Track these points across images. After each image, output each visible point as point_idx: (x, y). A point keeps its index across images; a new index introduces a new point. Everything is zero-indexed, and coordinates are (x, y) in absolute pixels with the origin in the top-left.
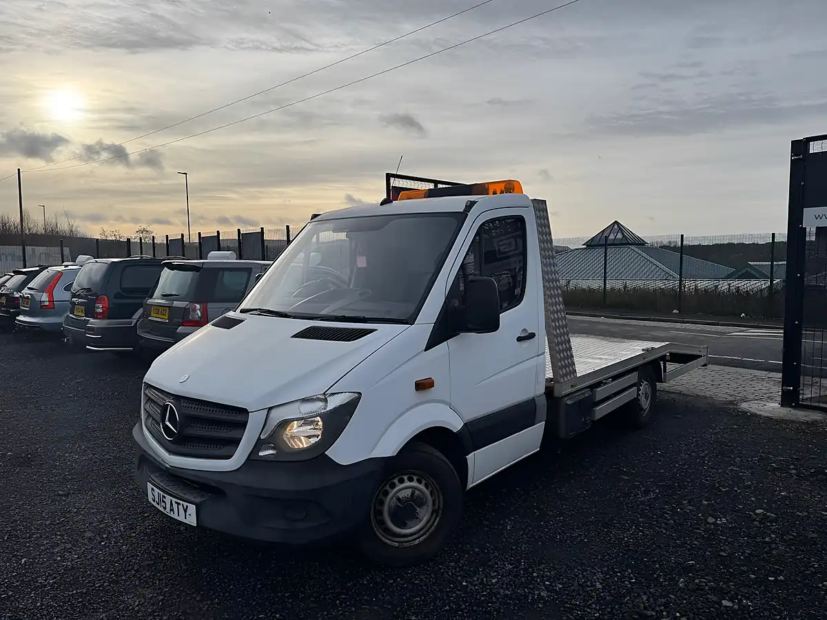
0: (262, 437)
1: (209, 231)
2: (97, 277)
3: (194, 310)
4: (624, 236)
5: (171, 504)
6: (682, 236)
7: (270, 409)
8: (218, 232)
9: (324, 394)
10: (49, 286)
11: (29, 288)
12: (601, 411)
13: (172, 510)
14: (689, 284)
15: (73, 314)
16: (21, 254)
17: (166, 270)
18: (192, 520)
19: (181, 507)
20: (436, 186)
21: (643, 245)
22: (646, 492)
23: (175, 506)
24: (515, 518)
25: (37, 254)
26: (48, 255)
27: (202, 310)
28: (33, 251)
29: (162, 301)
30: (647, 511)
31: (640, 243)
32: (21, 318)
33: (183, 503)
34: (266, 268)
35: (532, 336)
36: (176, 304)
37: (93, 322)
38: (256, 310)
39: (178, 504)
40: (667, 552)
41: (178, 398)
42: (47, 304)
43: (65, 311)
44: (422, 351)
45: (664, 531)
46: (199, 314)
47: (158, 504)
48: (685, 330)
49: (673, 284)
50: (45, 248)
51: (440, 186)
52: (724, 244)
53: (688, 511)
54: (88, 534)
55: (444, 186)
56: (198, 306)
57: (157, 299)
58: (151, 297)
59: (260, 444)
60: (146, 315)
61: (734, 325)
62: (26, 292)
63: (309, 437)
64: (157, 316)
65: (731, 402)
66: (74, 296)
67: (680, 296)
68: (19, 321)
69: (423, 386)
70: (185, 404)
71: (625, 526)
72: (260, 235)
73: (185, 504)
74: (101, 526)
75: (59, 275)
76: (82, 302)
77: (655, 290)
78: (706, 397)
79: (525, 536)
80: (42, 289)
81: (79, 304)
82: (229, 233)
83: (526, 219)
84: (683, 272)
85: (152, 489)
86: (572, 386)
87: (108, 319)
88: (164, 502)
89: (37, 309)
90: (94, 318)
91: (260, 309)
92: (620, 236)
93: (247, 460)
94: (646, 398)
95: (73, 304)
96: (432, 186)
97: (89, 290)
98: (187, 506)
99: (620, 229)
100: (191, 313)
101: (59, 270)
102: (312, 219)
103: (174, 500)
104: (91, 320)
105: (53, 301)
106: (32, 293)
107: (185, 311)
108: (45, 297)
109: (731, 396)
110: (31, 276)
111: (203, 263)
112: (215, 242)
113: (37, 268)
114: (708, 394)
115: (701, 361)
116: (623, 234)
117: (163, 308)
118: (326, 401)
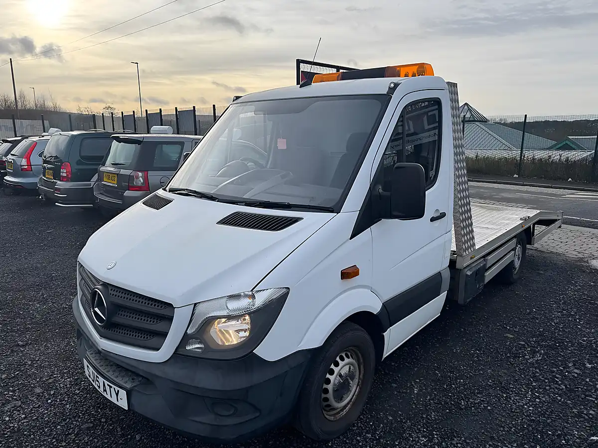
0: (189, 332)
1: (153, 109)
2: (62, 146)
3: (137, 177)
4: (472, 115)
5: (104, 385)
6: (526, 116)
7: (195, 304)
8: (160, 109)
9: (252, 290)
10: (27, 154)
11: (12, 155)
12: (489, 275)
13: (105, 390)
14: (528, 154)
15: (45, 176)
16: (13, 126)
17: (115, 142)
18: (123, 403)
19: (112, 390)
20: (338, 71)
21: (486, 122)
22: (533, 353)
23: (107, 388)
24: (420, 380)
25: (24, 125)
26: (33, 127)
27: (143, 177)
28: (21, 123)
29: (112, 169)
30: (538, 375)
31: (484, 121)
32: (7, 178)
33: (115, 387)
34: (197, 142)
35: (443, 215)
36: (123, 172)
37: (60, 184)
38: (184, 190)
39: (111, 387)
40: (567, 423)
41: (106, 285)
42: (26, 167)
43: (40, 174)
44: (347, 240)
45: (559, 398)
46: (142, 181)
47: (93, 381)
48: (527, 192)
49: (515, 153)
50: (31, 121)
51: (341, 71)
52: (542, 121)
53: (576, 375)
54: (38, 390)
55: (345, 71)
56: (140, 174)
57: (108, 168)
58: (104, 165)
59: (186, 339)
60: (100, 179)
61: (564, 188)
62: (10, 156)
63: (238, 331)
64: (108, 181)
65: (581, 260)
66: (45, 162)
67: (520, 164)
68: (6, 180)
69: (349, 274)
70: (112, 292)
71: (522, 391)
72: (193, 112)
73: (117, 388)
74: (50, 381)
75: (35, 144)
76: (51, 168)
77: (500, 159)
78: (559, 254)
79: (432, 401)
80: (21, 156)
81: (48, 169)
82: (169, 110)
83: (442, 101)
84: (525, 145)
85: (88, 366)
86: (471, 258)
87: (72, 181)
88: (97, 381)
89: (19, 172)
90: (61, 181)
91: (187, 190)
92: (468, 115)
93: (174, 353)
94: (519, 259)
95: (44, 168)
96: (334, 71)
97: (56, 157)
98: (118, 391)
99: (469, 109)
100: (135, 179)
101: (34, 140)
102: (234, 101)
103: (106, 383)
104: (59, 182)
105: (31, 165)
106: (14, 158)
107: (130, 178)
108: (24, 162)
109: (579, 253)
110: (15, 144)
111: (144, 137)
112: (158, 118)
113: (20, 138)
114: (560, 251)
115: (557, 224)
116: (471, 113)
117: (113, 175)
118: (253, 297)
